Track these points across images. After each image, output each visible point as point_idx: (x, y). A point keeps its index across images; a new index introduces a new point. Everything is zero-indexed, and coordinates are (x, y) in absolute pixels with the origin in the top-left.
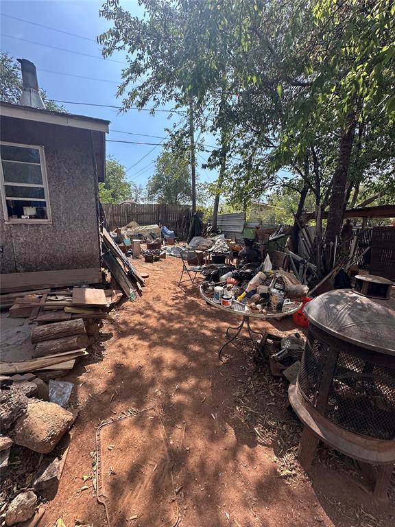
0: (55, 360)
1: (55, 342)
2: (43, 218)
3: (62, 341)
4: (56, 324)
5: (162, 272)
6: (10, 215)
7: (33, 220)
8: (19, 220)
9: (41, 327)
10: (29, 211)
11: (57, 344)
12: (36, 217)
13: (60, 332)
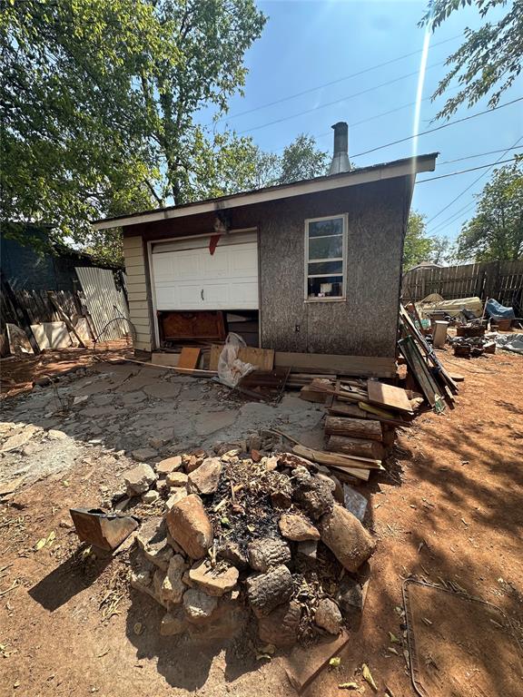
0: (349, 462)
1: (348, 441)
2: (338, 295)
3: (355, 441)
4: (350, 419)
5: (489, 376)
6: (309, 294)
7: (328, 298)
8: (316, 298)
9: (336, 419)
10: (326, 288)
11: (349, 443)
12: (331, 294)
13: (354, 431)
